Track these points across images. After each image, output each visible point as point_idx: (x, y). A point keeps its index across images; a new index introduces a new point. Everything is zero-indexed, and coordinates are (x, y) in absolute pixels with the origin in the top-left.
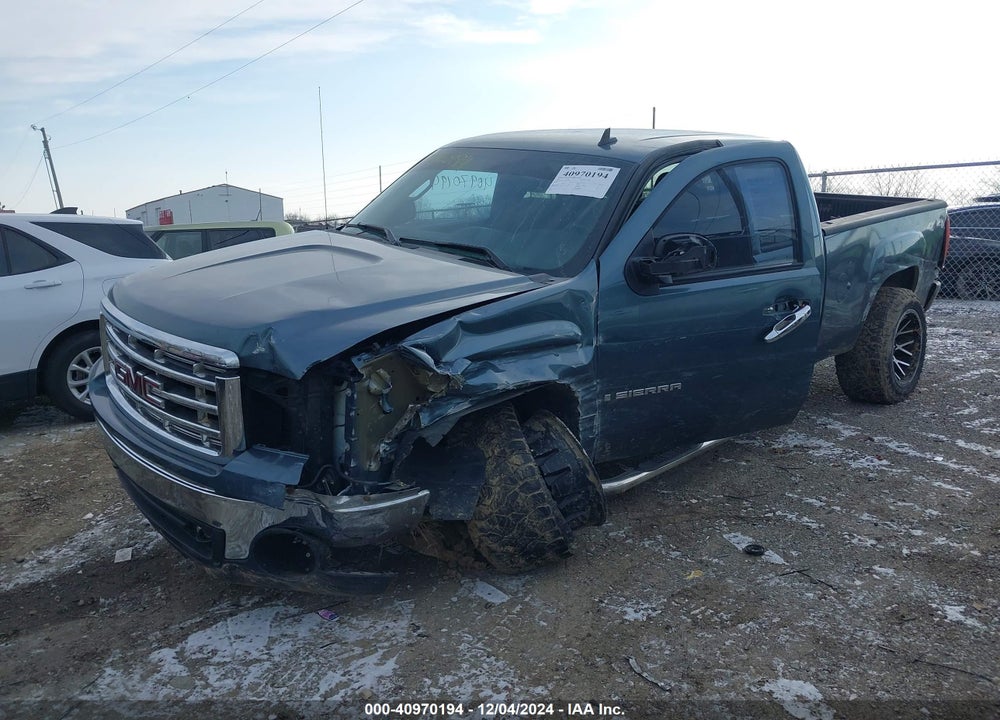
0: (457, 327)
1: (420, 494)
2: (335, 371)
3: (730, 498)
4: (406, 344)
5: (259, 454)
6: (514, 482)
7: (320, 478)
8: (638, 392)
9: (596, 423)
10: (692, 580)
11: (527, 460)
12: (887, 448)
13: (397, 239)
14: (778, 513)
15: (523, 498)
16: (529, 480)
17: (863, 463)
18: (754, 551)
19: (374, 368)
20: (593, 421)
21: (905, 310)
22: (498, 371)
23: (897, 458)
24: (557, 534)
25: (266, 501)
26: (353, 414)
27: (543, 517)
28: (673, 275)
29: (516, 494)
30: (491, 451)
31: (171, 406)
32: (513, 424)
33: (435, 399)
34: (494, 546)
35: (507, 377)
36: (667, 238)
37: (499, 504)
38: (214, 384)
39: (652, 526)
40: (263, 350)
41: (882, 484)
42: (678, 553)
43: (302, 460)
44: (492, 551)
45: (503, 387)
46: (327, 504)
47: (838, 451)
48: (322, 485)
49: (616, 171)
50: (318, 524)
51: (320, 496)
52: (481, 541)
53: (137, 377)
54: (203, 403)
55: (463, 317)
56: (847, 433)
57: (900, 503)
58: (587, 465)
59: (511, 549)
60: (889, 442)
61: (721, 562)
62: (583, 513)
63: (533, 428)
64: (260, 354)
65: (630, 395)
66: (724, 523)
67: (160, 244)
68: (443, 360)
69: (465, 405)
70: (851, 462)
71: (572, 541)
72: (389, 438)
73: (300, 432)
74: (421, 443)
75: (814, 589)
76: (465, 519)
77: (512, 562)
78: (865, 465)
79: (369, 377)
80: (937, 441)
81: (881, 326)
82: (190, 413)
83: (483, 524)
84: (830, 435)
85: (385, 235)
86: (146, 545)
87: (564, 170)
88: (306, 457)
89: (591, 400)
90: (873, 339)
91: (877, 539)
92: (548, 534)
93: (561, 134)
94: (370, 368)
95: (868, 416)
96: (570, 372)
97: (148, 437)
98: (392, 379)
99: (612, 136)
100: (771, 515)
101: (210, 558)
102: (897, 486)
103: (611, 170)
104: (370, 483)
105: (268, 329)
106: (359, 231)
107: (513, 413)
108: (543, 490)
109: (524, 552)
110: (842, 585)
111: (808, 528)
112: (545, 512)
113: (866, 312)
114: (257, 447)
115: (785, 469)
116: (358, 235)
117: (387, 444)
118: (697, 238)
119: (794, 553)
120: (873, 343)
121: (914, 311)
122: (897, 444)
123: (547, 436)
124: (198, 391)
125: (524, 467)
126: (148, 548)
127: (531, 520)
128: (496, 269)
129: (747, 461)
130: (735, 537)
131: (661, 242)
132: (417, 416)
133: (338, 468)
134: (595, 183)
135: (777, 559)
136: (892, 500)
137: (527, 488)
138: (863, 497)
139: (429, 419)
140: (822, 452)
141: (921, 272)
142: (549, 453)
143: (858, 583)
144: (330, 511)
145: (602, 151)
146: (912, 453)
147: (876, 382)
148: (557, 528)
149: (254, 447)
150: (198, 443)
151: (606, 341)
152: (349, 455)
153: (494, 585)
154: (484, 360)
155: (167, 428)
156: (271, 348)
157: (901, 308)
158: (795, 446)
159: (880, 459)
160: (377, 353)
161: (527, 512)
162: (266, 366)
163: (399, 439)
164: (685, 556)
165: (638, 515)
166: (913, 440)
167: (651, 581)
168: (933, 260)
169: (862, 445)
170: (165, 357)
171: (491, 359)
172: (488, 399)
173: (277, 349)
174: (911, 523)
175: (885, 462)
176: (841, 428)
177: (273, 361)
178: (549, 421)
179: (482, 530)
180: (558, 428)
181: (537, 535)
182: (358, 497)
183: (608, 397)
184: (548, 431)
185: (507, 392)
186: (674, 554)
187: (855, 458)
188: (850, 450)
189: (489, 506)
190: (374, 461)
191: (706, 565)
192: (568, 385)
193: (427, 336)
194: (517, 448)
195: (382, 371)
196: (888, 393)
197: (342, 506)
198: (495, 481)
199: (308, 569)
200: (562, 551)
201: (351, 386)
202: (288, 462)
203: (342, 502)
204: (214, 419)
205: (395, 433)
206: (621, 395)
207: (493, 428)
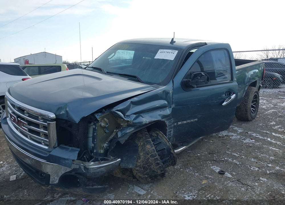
0: (130, 103)
1: (118, 160)
2: (90, 119)
3: (210, 153)
4: (114, 109)
5: (62, 148)
6: (148, 154)
7: (83, 155)
8: (185, 122)
9: (172, 132)
10: (204, 184)
11: (152, 147)
12: (253, 136)
13: (106, 72)
14: (226, 159)
15: (151, 160)
16: (153, 153)
17: (247, 141)
18: (222, 173)
19: (103, 118)
20: (171, 132)
21: (254, 93)
22: (143, 117)
23: (257, 139)
24: (162, 171)
25: (65, 165)
26: (95, 134)
27: (157, 166)
28: (196, 85)
29: (149, 158)
30: (140, 143)
31: (30, 131)
32: (147, 134)
33: (123, 128)
34: (141, 175)
35: (146, 119)
36: (195, 73)
37: (143, 162)
38: (47, 124)
39: (188, 164)
40: (64, 112)
41: (254, 148)
42: (198, 174)
43: (77, 151)
44: (140, 177)
45: (145, 123)
46: (86, 165)
47: (239, 137)
48: (84, 158)
49: (177, 51)
50: (83, 171)
51: (84, 162)
52: (137, 174)
53: (18, 120)
54: (42, 130)
55: (132, 100)
56: (240, 131)
57: (262, 155)
58: (171, 147)
59: (146, 176)
60: (253, 134)
61: (212, 177)
62: (169, 163)
63: (153, 135)
64: (63, 114)
65: (182, 123)
66: (210, 162)
67: (25, 71)
68: (126, 115)
69: (132, 129)
70: (243, 141)
71: (166, 173)
72: (107, 142)
73: (76, 140)
74: (118, 143)
75: (244, 186)
76: (132, 168)
77: (146, 180)
78: (248, 141)
79: (101, 121)
80: (267, 133)
81: (248, 98)
82: (38, 133)
83: (138, 168)
84: (235, 132)
85: (102, 71)
86: (21, 174)
87: (160, 51)
88: (79, 150)
89: (171, 125)
90: (246, 102)
91: (258, 168)
92: (159, 171)
93: (157, 40)
94: (101, 118)
95: (244, 125)
96: (164, 117)
97: (22, 141)
98: (109, 122)
99: (174, 40)
100: (223, 159)
101: (44, 184)
102: (259, 148)
103: (175, 51)
104: (101, 157)
105: (66, 105)
106: (92, 69)
107: (146, 130)
108: (157, 157)
109: (151, 177)
110: (252, 185)
111: (236, 164)
112: (158, 164)
113: (244, 94)
114: (62, 145)
115: (224, 143)
116: (92, 70)
117: (107, 144)
118: (204, 73)
119: (234, 173)
120: (246, 103)
121: (257, 94)
122: (255, 134)
123: (157, 138)
124: (40, 126)
125: (151, 149)
126: (22, 175)
127: (154, 167)
128: (140, 83)
129: (212, 141)
130: (214, 167)
131: (193, 75)
132: (117, 134)
133: (90, 152)
134: (170, 55)
135: (229, 176)
136: (259, 154)
137: (152, 156)
138: (250, 153)
139: (121, 134)
140: (234, 137)
141: (258, 82)
142: (158, 143)
143: (256, 184)
144: (87, 167)
145: (171, 45)
146: (261, 137)
147: (246, 115)
148: (162, 169)
149: (60, 145)
150: (40, 143)
151: (175, 106)
152: (93, 148)
153: (140, 187)
154: (139, 114)
155: (29, 138)
156: (67, 112)
157: (253, 93)
158: (226, 135)
159: (252, 139)
160: (104, 112)
161: (152, 164)
162: (65, 118)
163: (111, 141)
164: (200, 175)
165: (183, 160)
166: (259, 133)
167: (191, 184)
168: (261, 78)
169: (245, 134)
170: (28, 113)
171: (140, 113)
172: (140, 127)
173: (69, 112)
174: (267, 162)
175: (253, 141)
176: (237, 129)
177: (67, 116)
178: (158, 132)
179: (137, 170)
180: (161, 135)
181: (155, 171)
182: (97, 162)
183: (175, 124)
184: (158, 136)
185: (146, 124)
186: (197, 174)
187: (244, 139)
188: (242, 137)
189: (140, 162)
190: (102, 149)
191: (207, 178)
192: (164, 121)
193: (121, 107)
194: (148, 142)
195: (105, 119)
196: (250, 118)
197: (91, 165)
198: (142, 154)
199: (78, 185)
200: (163, 175)
201: (95, 124)
202: (72, 151)
203: (91, 164)
204: (46, 136)
205: (109, 140)
206: (179, 123)
207: (140, 136)
